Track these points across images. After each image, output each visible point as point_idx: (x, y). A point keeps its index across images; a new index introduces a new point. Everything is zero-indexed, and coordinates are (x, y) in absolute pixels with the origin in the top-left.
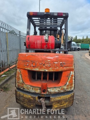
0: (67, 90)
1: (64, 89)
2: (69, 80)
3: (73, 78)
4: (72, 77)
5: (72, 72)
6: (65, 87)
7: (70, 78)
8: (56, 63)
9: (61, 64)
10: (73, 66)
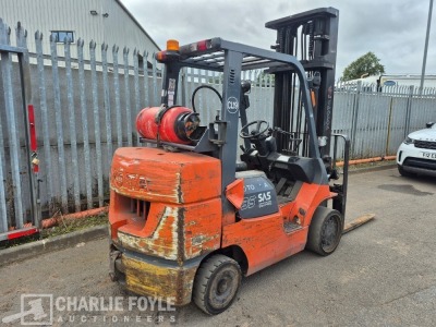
0: (155, 253)
1: (146, 246)
2: (160, 228)
3: (175, 226)
4: (171, 223)
5: (169, 209)
6: (150, 243)
7: (162, 224)
8: (131, 177)
9: (142, 181)
10: (173, 193)
